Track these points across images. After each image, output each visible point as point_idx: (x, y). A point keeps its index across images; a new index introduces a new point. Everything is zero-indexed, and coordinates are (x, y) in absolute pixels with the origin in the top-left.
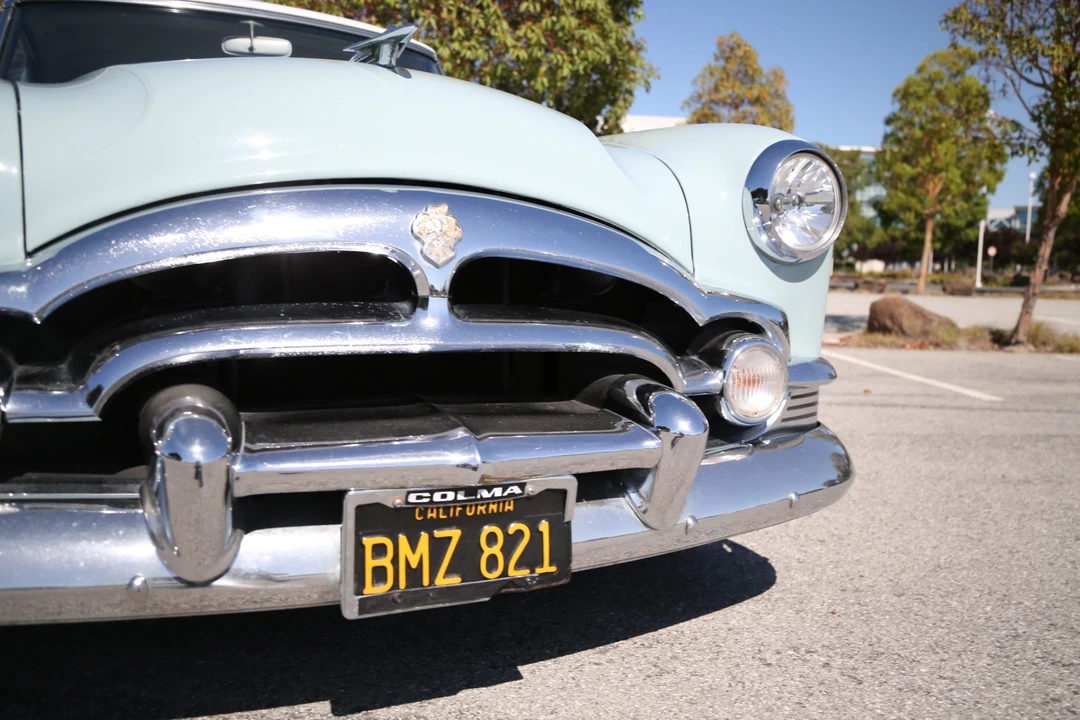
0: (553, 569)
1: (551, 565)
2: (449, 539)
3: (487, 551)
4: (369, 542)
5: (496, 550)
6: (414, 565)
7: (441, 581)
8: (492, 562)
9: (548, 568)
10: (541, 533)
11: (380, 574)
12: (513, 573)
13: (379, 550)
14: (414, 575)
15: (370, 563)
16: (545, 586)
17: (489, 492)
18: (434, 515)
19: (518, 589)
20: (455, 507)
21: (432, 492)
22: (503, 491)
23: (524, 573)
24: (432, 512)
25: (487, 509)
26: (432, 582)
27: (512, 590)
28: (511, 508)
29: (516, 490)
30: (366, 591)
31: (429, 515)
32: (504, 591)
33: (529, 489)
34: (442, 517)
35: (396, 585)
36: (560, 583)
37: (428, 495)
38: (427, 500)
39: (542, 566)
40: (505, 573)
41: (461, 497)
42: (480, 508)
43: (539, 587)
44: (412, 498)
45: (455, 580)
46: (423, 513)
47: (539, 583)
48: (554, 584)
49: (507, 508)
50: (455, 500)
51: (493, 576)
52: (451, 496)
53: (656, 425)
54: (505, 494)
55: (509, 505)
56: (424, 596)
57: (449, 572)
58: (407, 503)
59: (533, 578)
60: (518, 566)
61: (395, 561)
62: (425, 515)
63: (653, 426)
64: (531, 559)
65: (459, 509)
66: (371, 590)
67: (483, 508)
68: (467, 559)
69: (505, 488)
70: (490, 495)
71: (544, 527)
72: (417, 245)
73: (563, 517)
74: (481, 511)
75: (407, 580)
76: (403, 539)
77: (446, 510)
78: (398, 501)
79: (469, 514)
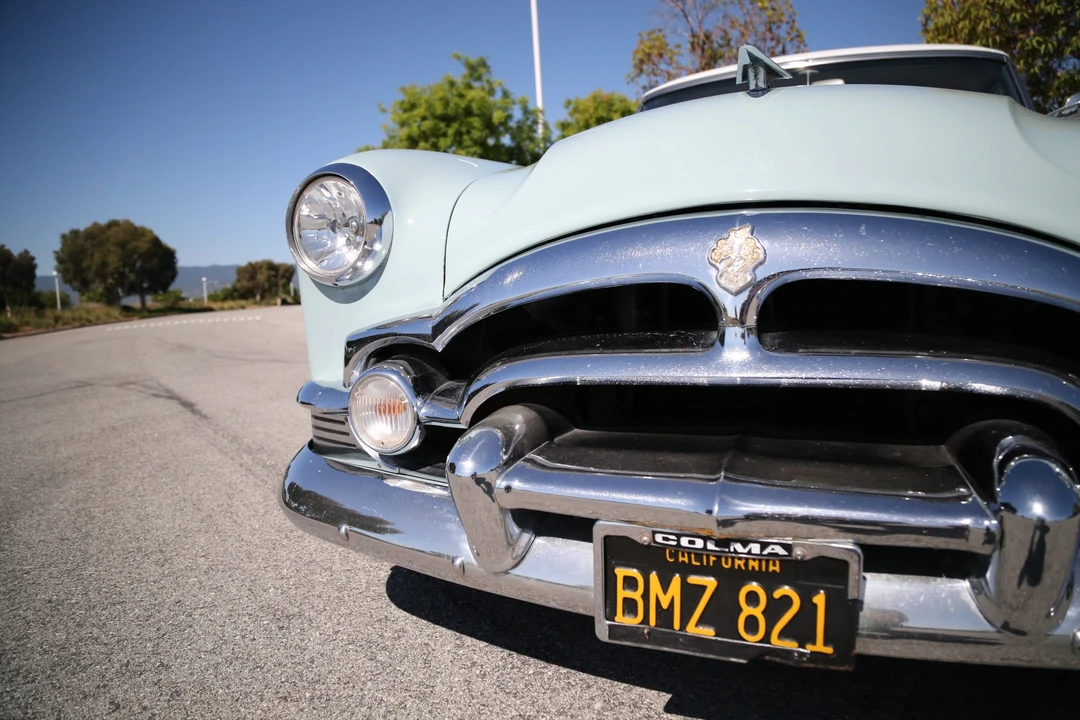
0: (829, 650)
1: (826, 644)
2: (703, 588)
3: (747, 610)
4: (621, 572)
5: (757, 611)
6: (665, 605)
7: (692, 629)
8: (752, 624)
9: (820, 646)
10: (815, 606)
11: (630, 606)
12: (776, 642)
13: (630, 583)
14: (665, 615)
15: (622, 593)
16: (820, 666)
17: (745, 546)
18: (686, 560)
19: (784, 662)
20: (708, 556)
21: (679, 536)
22: (762, 549)
23: (790, 645)
24: (683, 556)
25: (746, 564)
26: (683, 626)
27: (778, 660)
28: (777, 569)
29: (781, 551)
30: (616, 619)
31: (681, 559)
32: (767, 658)
33: (798, 552)
34: (694, 563)
35: (646, 620)
36: (841, 668)
37: (674, 538)
38: (675, 543)
39: (814, 642)
40: (766, 639)
41: (711, 546)
42: (737, 562)
43: (812, 665)
44: (659, 538)
45: (708, 632)
46: (674, 555)
47: (810, 660)
48: (833, 668)
49: (771, 568)
50: (705, 548)
51: (752, 640)
52: (699, 543)
53: (999, 500)
54: (765, 552)
55: (774, 565)
56: (673, 639)
57: (701, 622)
58: (655, 542)
59: (802, 655)
60: (783, 635)
61: (646, 596)
62: (677, 559)
63: (995, 501)
64: (801, 629)
65: (712, 559)
66: (622, 619)
67: (741, 563)
68: (722, 612)
69: (764, 546)
70: (746, 551)
71: (820, 600)
72: (714, 273)
73: (845, 592)
74: (739, 566)
75: (657, 619)
76: (654, 577)
77: (699, 557)
78: (645, 538)
79: (726, 566)
